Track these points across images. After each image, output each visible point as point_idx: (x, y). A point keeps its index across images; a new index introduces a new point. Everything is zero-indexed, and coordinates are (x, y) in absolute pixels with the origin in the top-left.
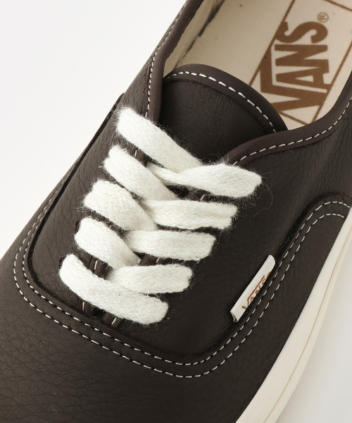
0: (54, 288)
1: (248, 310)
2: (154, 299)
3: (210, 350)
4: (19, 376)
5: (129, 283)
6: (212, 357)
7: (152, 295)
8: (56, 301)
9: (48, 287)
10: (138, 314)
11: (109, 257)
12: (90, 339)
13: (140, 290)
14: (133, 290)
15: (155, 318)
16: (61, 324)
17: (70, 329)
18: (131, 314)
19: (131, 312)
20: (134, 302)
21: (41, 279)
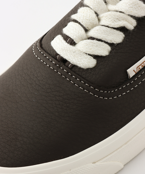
0: (47, 49)
1: (137, 74)
2: (90, 56)
3: (114, 88)
4: (23, 85)
5: (80, 47)
6: (114, 91)
7: (89, 55)
8: (47, 54)
9: (45, 49)
10: (81, 63)
11: (75, 37)
12: (57, 72)
13: (85, 51)
14: (81, 50)
15: (89, 65)
16: (47, 64)
17: (50, 66)
18: (78, 62)
19: (78, 61)
20: (80, 56)
21: (43, 46)
